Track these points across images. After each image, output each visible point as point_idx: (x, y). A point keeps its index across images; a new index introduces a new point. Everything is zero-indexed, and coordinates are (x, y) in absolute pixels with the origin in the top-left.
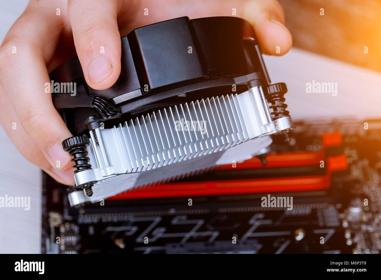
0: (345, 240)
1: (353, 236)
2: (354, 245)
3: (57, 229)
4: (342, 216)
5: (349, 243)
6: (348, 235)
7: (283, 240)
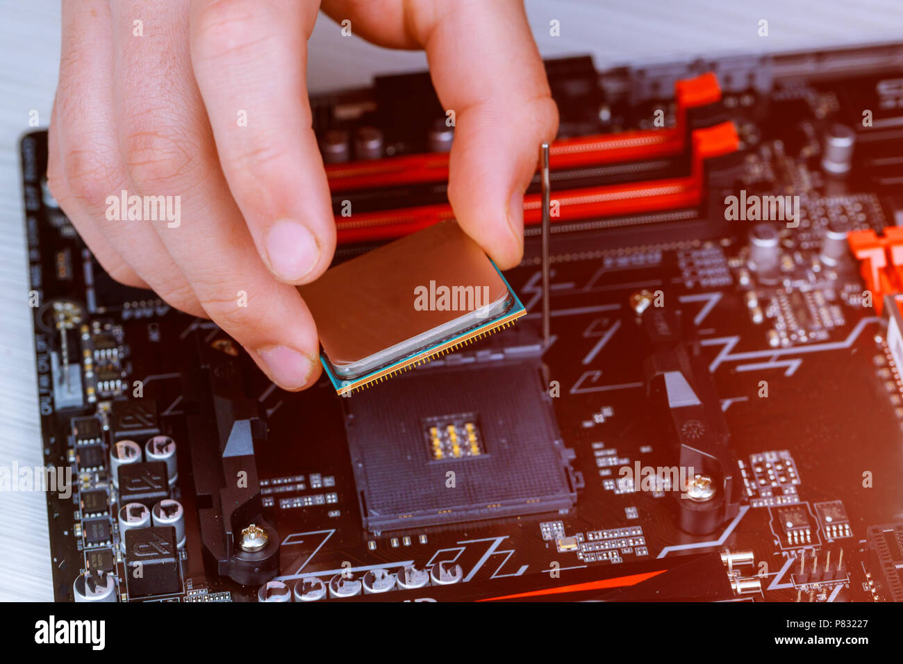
0: (748, 313)
1: (764, 304)
2: (769, 323)
3: (74, 334)
4: (734, 263)
5: (758, 318)
6: (753, 303)
7: (606, 321)
